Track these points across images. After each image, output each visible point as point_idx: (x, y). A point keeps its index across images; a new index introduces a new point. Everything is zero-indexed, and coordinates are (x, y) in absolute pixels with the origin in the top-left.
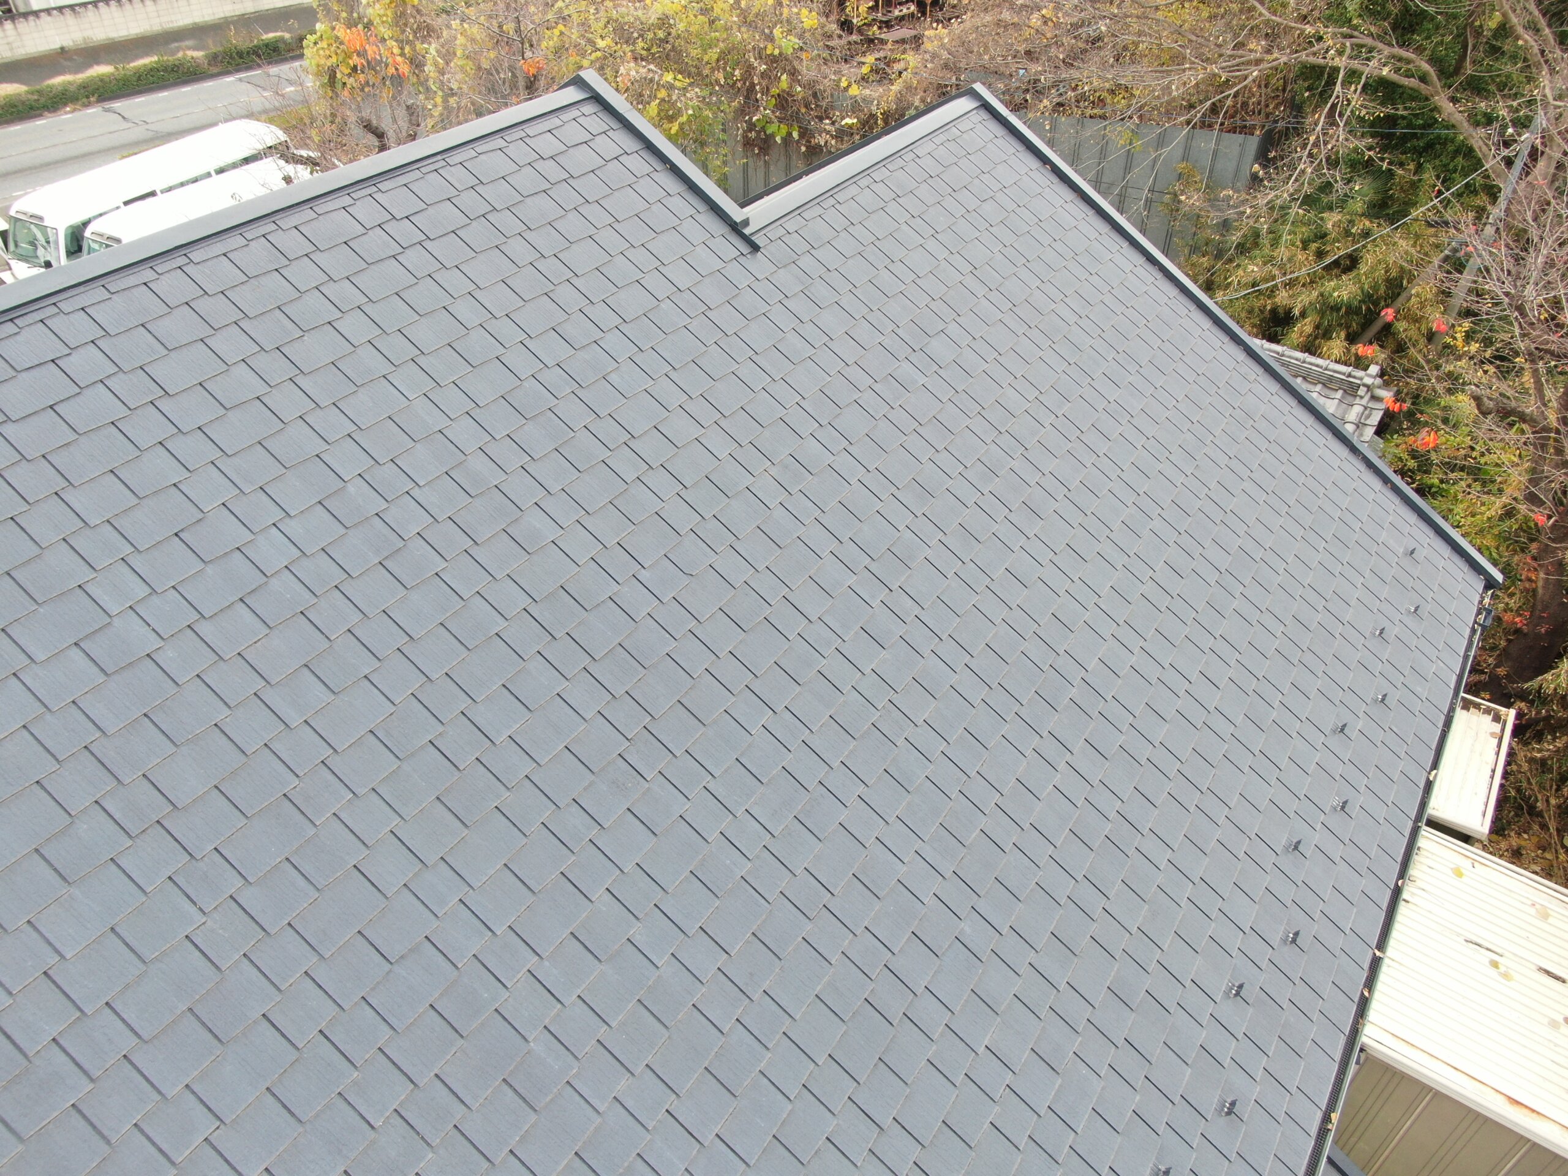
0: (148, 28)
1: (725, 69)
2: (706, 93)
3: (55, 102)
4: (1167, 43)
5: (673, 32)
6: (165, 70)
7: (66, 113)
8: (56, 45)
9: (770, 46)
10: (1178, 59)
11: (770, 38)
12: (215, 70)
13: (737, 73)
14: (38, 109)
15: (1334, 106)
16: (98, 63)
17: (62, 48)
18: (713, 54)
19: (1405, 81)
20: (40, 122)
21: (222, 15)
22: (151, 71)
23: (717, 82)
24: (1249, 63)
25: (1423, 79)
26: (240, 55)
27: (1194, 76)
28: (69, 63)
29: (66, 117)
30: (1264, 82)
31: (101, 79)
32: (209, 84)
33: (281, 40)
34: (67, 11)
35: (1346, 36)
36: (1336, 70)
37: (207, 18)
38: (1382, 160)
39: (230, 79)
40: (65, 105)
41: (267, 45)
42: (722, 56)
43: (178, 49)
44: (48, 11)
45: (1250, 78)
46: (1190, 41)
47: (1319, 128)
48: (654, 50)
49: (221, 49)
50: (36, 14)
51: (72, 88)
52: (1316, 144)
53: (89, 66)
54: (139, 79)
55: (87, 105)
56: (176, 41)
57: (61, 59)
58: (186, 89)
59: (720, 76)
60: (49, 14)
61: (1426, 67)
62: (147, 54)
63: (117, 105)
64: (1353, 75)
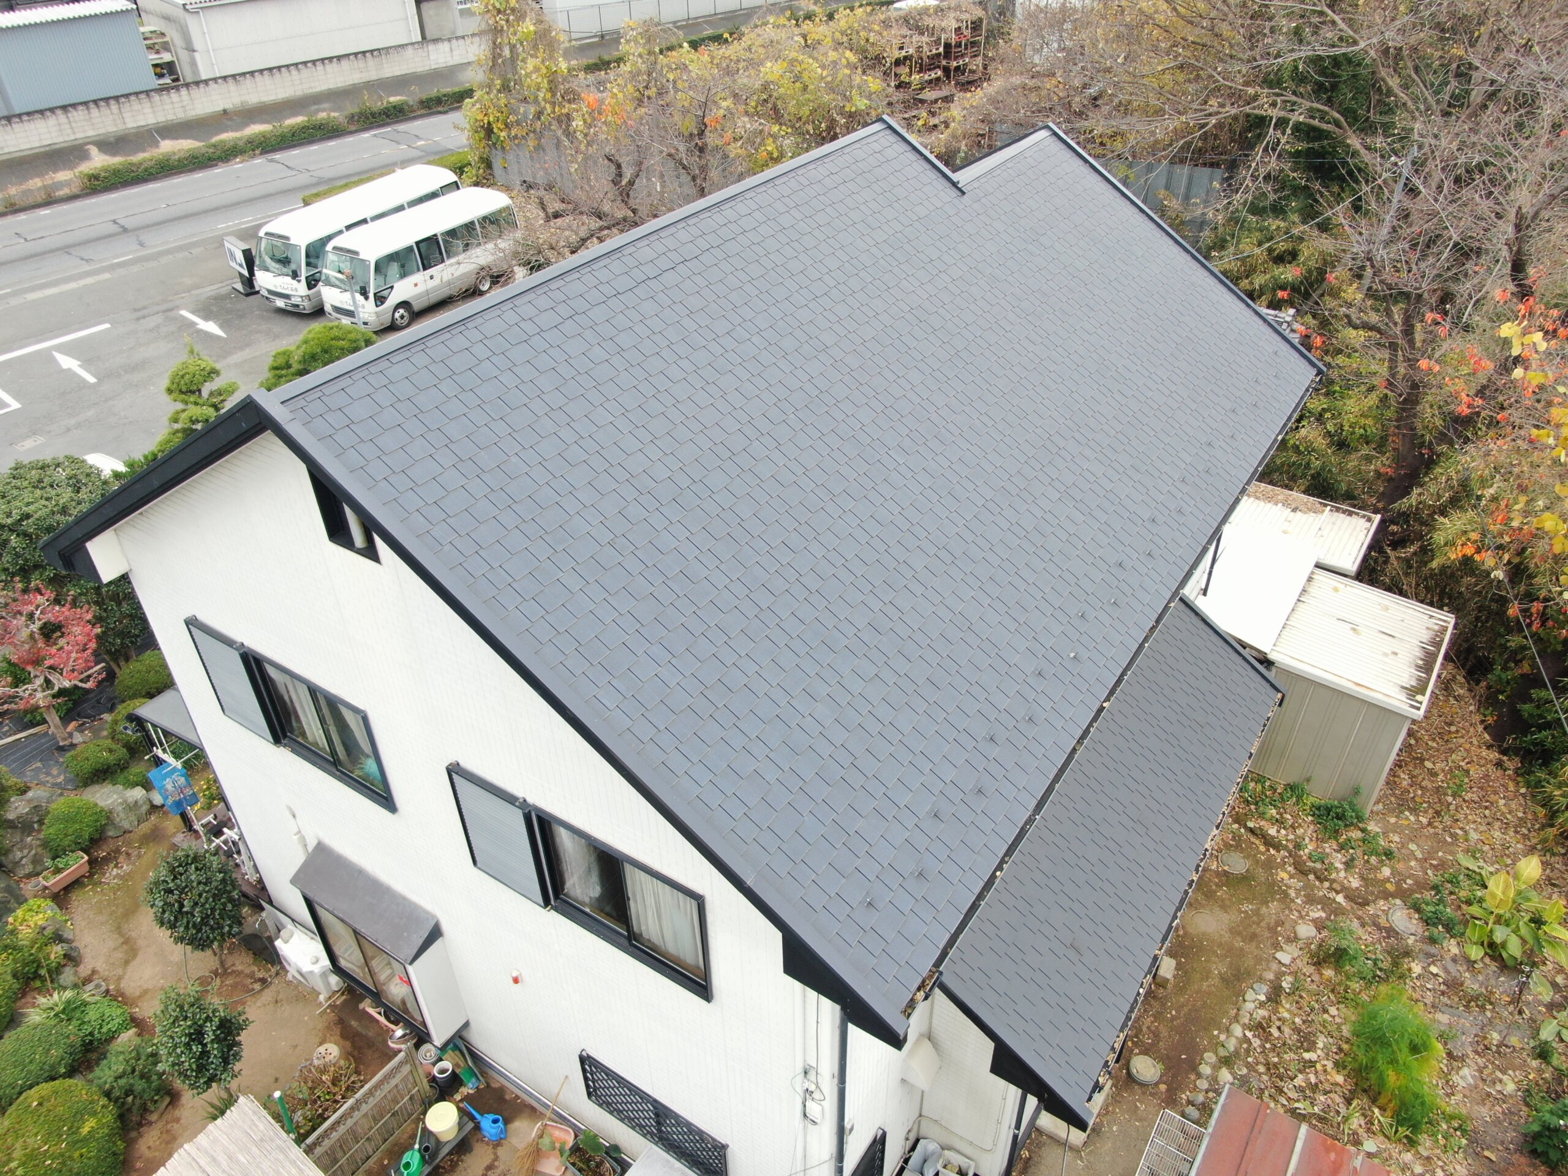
0: (293, 93)
1: (813, 122)
2: (799, 140)
3: (227, 154)
4: (1153, 102)
5: (775, 94)
6: (314, 128)
7: (237, 163)
8: (221, 108)
9: (848, 105)
10: (1159, 112)
11: (849, 99)
12: (353, 128)
13: (823, 125)
14: (214, 159)
15: (1268, 143)
16: (254, 123)
17: (225, 111)
18: (805, 111)
19: (1324, 126)
20: (217, 171)
21: (351, 82)
22: (304, 128)
23: (808, 132)
24: (1210, 115)
25: (1338, 125)
26: (373, 115)
27: (1173, 123)
28: (230, 123)
29: (237, 166)
30: (1219, 126)
31: (263, 135)
32: (349, 140)
33: (406, 103)
34: (230, 80)
35: (1277, 95)
36: (1271, 118)
37: (339, 85)
38: (1301, 178)
39: (366, 135)
40: (236, 156)
41: (394, 107)
42: (813, 112)
43: (318, 111)
44: (215, 80)
45: (1210, 125)
46: (1168, 99)
47: (1258, 158)
48: (759, 108)
49: (357, 110)
50: (206, 82)
51: (241, 143)
52: (1256, 170)
53: (247, 125)
54: (293, 135)
55: (254, 156)
56: (315, 104)
57: (224, 118)
58: (332, 143)
59: (810, 128)
60: (216, 83)
61: (1337, 115)
62: (295, 114)
63: (278, 156)
64: (1282, 123)
